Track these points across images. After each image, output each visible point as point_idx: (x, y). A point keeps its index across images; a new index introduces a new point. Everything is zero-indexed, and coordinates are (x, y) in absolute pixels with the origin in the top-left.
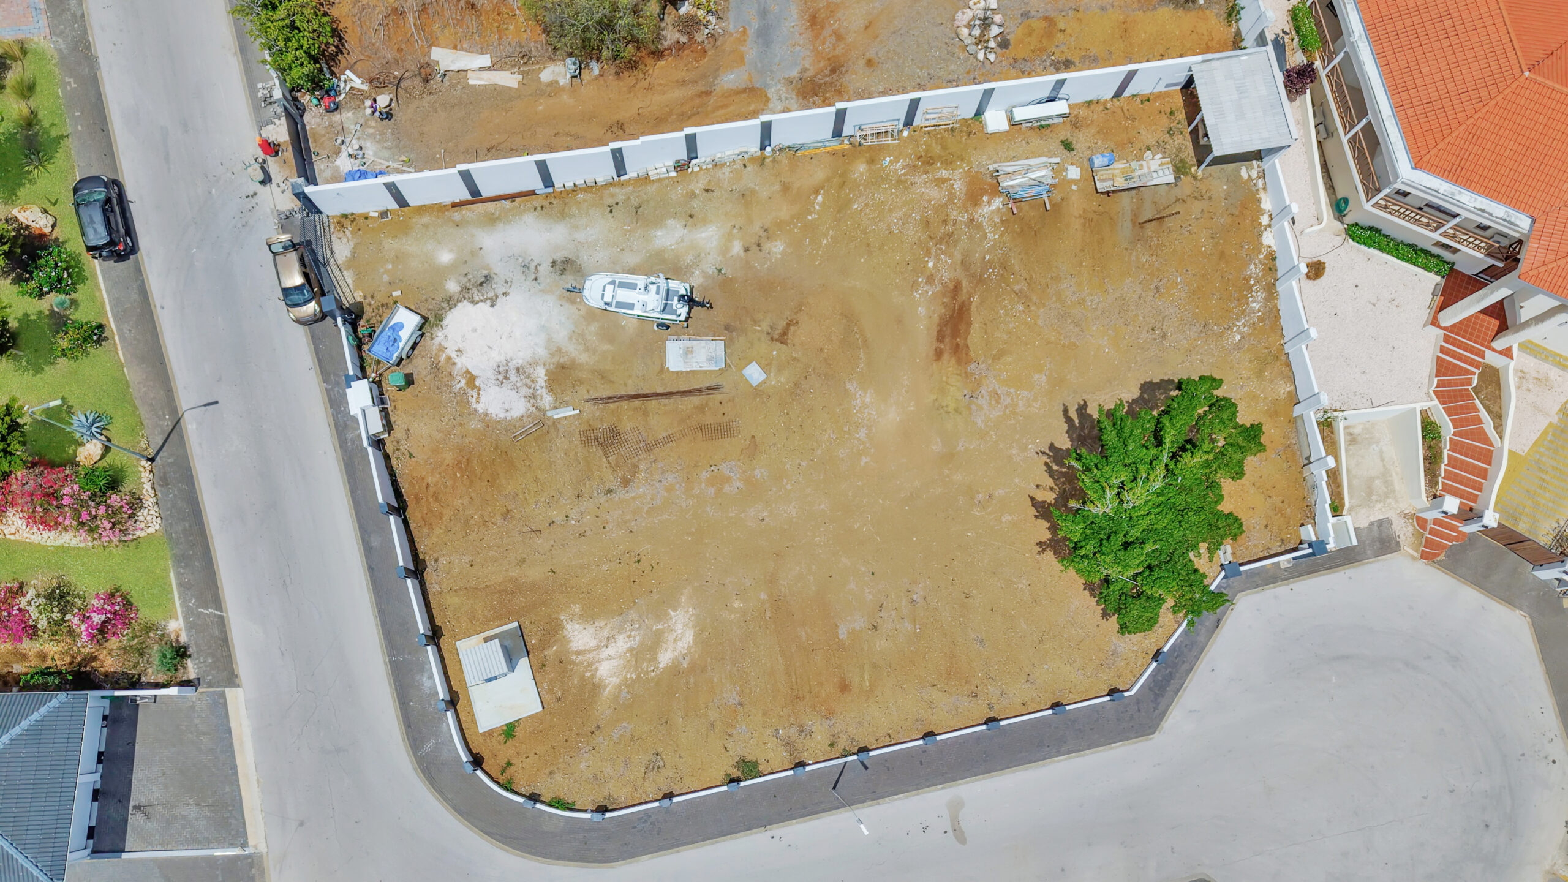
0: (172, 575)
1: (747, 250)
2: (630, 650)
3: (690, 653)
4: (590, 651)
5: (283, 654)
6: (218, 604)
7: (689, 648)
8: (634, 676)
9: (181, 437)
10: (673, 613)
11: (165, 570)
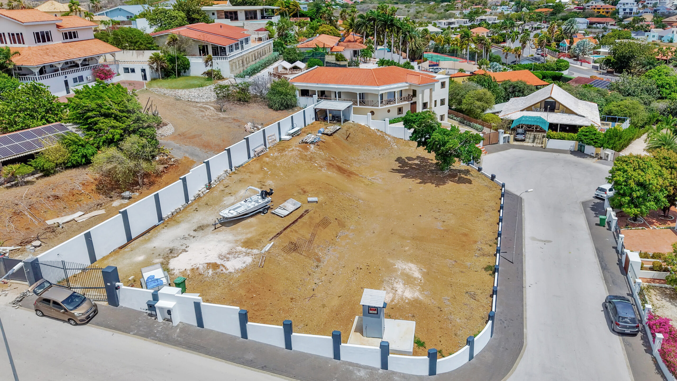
2: (404, 284)
3: (420, 267)
4: (394, 297)
7: (417, 267)
8: (419, 287)
10: (396, 267)
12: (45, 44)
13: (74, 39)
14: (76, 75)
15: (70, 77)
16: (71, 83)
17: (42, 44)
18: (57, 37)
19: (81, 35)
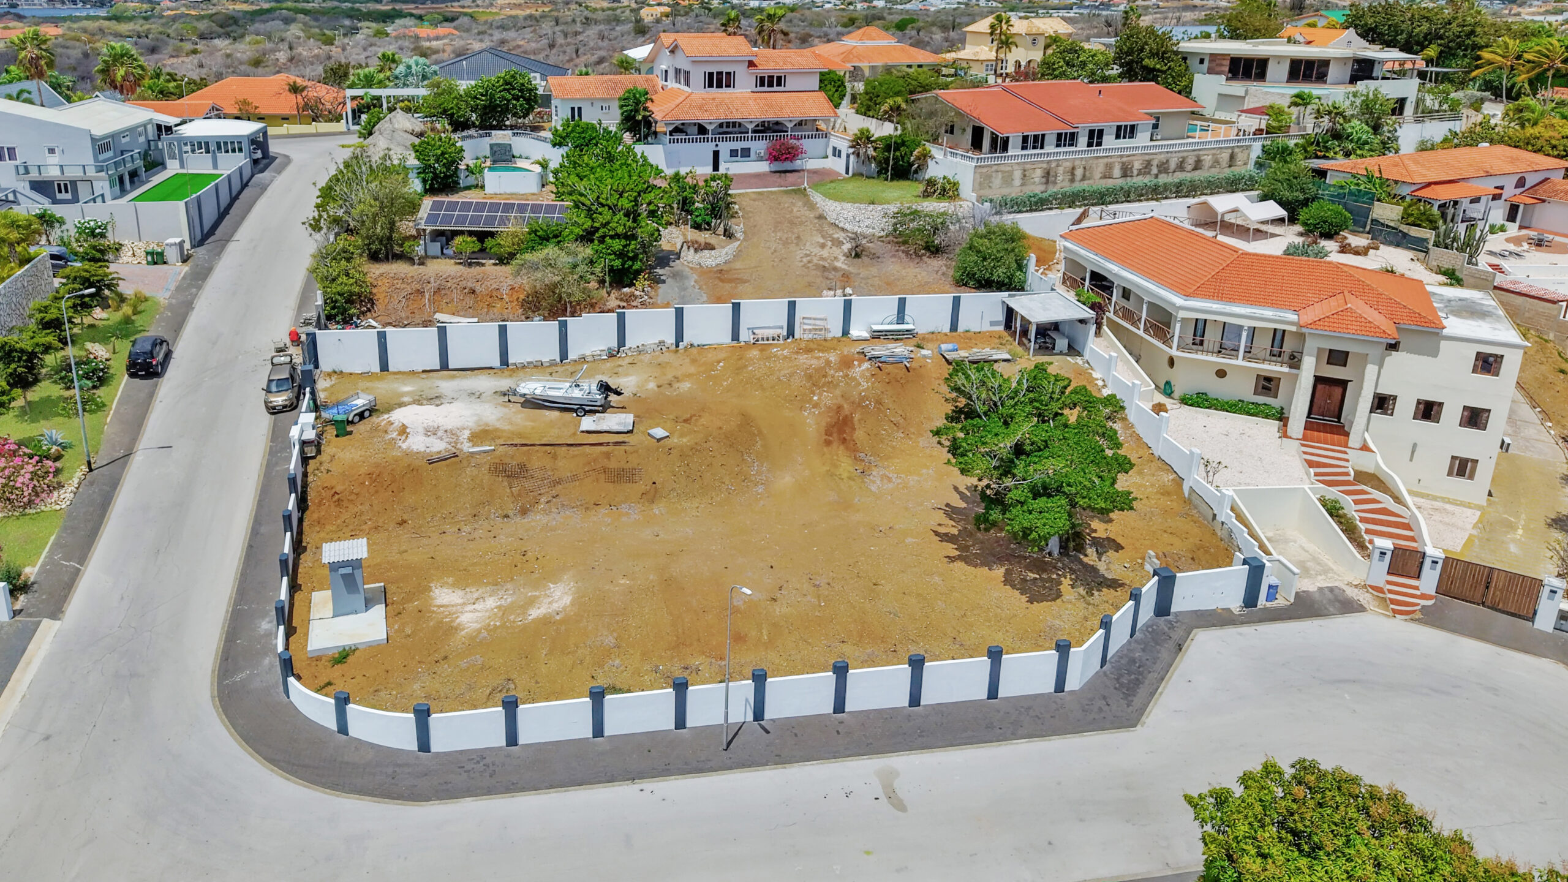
0: (53, 538)
1: (659, 387)
2: (499, 607)
3: (565, 611)
4: (456, 605)
5: (122, 598)
6: (83, 559)
7: (564, 608)
8: (498, 624)
9: (126, 464)
10: (552, 586)
11: (51, 535)
12: (720, 90)
13: (775, 88)
14: (738, 145)
15: (725, 148)
16: (724, 155)
17: (714, 90)
18: (745, 84)
19: (791, 83)
